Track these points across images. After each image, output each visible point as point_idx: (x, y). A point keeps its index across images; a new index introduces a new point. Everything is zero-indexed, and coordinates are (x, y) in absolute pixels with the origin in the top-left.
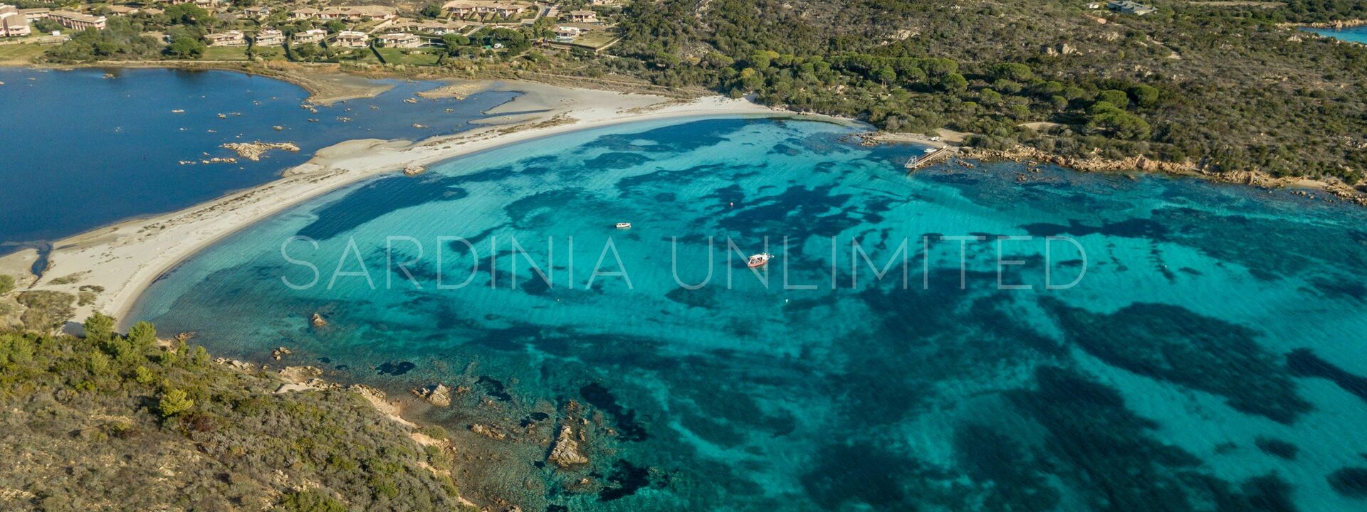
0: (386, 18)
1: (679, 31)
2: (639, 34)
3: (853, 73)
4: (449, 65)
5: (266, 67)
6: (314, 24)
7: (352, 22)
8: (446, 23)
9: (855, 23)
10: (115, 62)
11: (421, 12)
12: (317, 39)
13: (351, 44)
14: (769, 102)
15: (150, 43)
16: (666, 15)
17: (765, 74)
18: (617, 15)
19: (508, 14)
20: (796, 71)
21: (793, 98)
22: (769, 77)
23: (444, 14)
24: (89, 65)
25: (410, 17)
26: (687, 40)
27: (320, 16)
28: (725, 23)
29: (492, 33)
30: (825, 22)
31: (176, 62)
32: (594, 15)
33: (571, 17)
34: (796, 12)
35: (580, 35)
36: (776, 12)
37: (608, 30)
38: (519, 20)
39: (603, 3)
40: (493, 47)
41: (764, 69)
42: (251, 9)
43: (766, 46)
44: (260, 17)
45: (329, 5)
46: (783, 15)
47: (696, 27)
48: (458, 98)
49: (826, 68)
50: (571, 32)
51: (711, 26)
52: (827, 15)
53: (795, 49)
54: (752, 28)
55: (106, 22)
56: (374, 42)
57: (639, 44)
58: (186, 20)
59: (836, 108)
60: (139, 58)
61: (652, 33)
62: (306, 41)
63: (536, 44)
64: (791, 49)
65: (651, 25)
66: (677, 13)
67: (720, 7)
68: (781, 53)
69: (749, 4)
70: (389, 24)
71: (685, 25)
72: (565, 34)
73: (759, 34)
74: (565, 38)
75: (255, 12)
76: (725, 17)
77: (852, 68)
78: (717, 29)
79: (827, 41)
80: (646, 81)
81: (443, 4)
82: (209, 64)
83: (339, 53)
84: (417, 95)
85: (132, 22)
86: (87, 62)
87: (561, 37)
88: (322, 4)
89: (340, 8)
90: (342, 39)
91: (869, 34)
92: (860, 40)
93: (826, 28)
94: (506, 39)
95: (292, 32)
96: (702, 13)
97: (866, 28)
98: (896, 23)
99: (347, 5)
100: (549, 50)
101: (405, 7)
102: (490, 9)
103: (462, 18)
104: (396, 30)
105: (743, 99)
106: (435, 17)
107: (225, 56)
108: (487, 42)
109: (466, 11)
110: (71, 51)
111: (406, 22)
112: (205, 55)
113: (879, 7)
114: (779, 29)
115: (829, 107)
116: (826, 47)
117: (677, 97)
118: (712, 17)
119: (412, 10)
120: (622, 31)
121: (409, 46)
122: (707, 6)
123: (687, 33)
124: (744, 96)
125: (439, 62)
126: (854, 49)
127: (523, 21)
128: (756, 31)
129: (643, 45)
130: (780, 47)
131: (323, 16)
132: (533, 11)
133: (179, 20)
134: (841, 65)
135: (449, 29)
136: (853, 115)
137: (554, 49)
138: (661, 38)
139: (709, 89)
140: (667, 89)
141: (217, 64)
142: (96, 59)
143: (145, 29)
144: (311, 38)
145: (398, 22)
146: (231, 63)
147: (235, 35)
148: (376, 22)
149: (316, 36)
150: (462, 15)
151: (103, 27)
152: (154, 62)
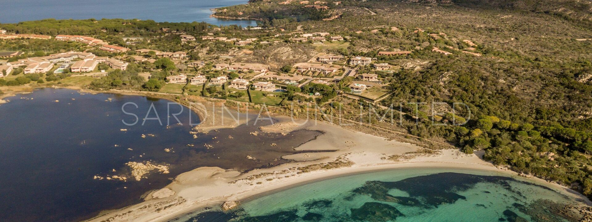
0: (262, 71)
1: (429, 93)
2: (402, 93)
3: (559, 142)
4: (286, 106)
5: (187, 100)
6: (224, 72)
7: (243, 72)
8: (292, 76)
9: (554, 98)
10: (118, 91)
11: (281, 69)
12: (221, 83)
13: (238, 87)
14: (496, 163)
15: (139, 79)
16: (421, 81)
17: (490, 135)
18: (390, 78)
19: (327, 72)
20: (514, 134)
21: (514, 161)
22: (493, 138)
23: (293, 70)
24: (106, 92)
25: (274, 71)
26: (433, 100)
27: (228, 68)
28: (459, 90)
29: (316, 85)
30: (530, 96)
31: (146, 92)
32: (376, 77)
33: (362, 77)
34: (508, 85)
35: (366, 89)
36: (494, 85)
37: (383, 87)
38: (333, 77)
39: (383, 69)
40: (314, 94)
41: (489, 130)
42: (196, 62)
43: (489, 110)
44: (199, 67)
45: (235, 62)
46: (499, 88)
47: (440, 91)
48: (283, 134)
49: (537, 136)
50: (361, 87)
51: (449, 91)
52: (531, 90)
53: (510, 115)
54: (477, 95)
55: (128, 66)
56: (250, 87)
57: (401, 100)
58: (163, 67)
59: (551, 175)
61: (411, 92)
62: (215, 83)
63: (339, 93)
64: (507, 114)
65: (410, 87)
66: (428, 81)
67: (456, 79)
68: (499, 117)
69: (475, 78)
70: (262, 75)
71: (433, 89)
72: (357, 89)
73: (483, 100)
74: (357, 91)
75: (197, 64)
76: (459, 86)
77: (558, 137)
78: (454, 94)
79: (534, 111)
80: (404, 130)
81: (294, 65)
82: (161, 95)
83: (230, 92)
84: (259, 129)
85: (139, 67)
86: (105, 90)
87: (355, 90)
88: (232, 61)
89: (240, 64)
90: (234, 84)
91: (568, 109)
92: (561, 113)
93: (532, 100)
94: (322, 90)
95: (210, 78)
96: (444, 82)
97: (563, 103)
98: (588, 102)
99: (243, 62)
100: (346, 100)
101: (273, 65)
102: (318, 69)
103: (302, 74)
104: (265, 80)
105: (474, 155)
106: (287, 72)
107: (171, 90)
108: (311, 91)
109: (305, 70)
110: (102, 83)
111: (271, 75)
112: (162, 89)
113: (572, 88)
114: (498, 98)
115: (545, 173)
116: (534, 116)
117: (425, 147)
118: (451, 86)
119: (276, 67)
120: (392, 89)
121: (268, 90)
122: (448, 78)
123: (434, 95)
124: (475, 152)
125: (281, 104)
126: (557, 120)
127: (335, 77)
128: (481, 97)
129: (405, 101)
130: (499, 112)
131: (230, 68)
132: (342, 71)
133: (160, 67)
134: (549, 134)
135: (293, 80)
136: (567, 184)
137: (349, 99)
138: (417, 97)
139: (448, 141)
140: (418, 139)
141: (165, 95)
142: (110, 88)
143: (143, 71)
144: (219, 81)
145: (267, 74)
146: (172, 95)
147: (182, 77)
148: (256, 74)
149: (222, 80)
150: (302, 72)
151: (125, 69)
152: (136, 92)
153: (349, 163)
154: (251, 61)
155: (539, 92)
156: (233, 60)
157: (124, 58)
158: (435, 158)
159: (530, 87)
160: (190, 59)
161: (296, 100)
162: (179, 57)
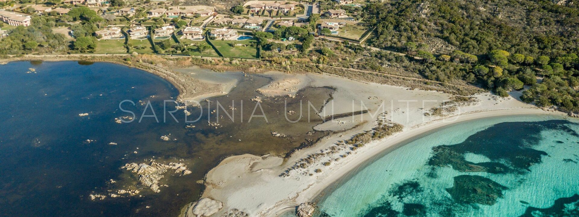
0: (209, 14)
1: (416, 29)
2: (385, 30)
4: (268, 59)
5: (141, 61)
6: (165, 20)
7: (188, 18)
8: (249, 18)
9: (545, 24)
10: (36, 56)
11: (231, 10)
12: (169, 34)
13: (193, 37)
15: (58, 37)
16: (399, 15)
18: (360, 13)
19: (286, 11)
21: (559, 101)
23: (245, 10)
24: (19, 59)
25: (224, 14)
26: (424, 36)
27: (167, 14)
28: (445, 22)
29: (288, 29)
30: (520, 23)
31: (78, 55)
32: (345, 13)
33: (329, 14)
34: (491, 13)
36: (477, 14)
37: (359, 24)
38: (294, 15)
39: (346, 3)
40: (288, 39)
42: (123, 9)
44: (129, 15)
45: (172, 5)
46: (484, 16)
47: (426, 25)
50: (335, 26)
51: (436, 24)
52: (517, 17)
55: (31, 21)
56: (207, 36)
57: (390, 38)
58: (82, 18)
60: (53, 52)
61: (395, 29)
62: (161, 35)
63: (314, 36)
65: (391, 23)
66: (408, 14)
67: (437, 10)
70: (212, 19)
71: (417, 24)
72: (332, 28)
75: (126, 12)
76: (443, 17)
78: (442, 28)
79: (534, 40)
81: (244, 4)
82: (101, 57)
83: (187, 45)
85: (47, 20)
86: (17, 56)
87: (330, 30)
88: (167, 5)
89: (179, 7)
90: (186, 34)
91: (566, 35)
92: (561, 40)
93: (525, 28)
94: (296, 34)
95: (152, 28)
96: (426, 14)
97: (558, 29)
99: (183, 5)
101: (220, 6)
102: (274, 7)
103: (258, 15)
104: (219, 25)
105: (512, 98)
106: (240, 14)
107: (111, 50)
108: (284, 36)
109: (258, 9)
110: (7, 47)
111: (223, 18)
112: (97, 49)
113: (556, 12)
114: (488, 28)
118: (435, 18)
119: (225, 8)
120: (370, 26)
121: (232, 39)
122: (427, 9)
123: (422, 30)
124: (510, 95)
125: (258, 55)
127: (298, 16)
128: (472, 29)
129: (394, 39)
130: (499, 44)
131: (170, 14)
132: (301, 8)
133: (78, 18)
134: (568, 65)
137: (330, 41)
138: (405, 34)
140: (440, 84)
141: (106, 57)
142: (23, 54)
143: (56, 25)
144: (165, 32)
145: (217, 18)
146: (116, 56)
147: (116, 30)
148: (204, 19)
149: (168, 31)
150: (256, 12)
151: (28, 25)
152: (63, 56)
153: (397, 127)
154: (192, 3)
155: (527, 19)
156: (168, 3)
157: (17, 9)
158: (476, 106)
159: (514, 13)
160: (113, 5)
161: (275, 49)
162: (96, 4)
